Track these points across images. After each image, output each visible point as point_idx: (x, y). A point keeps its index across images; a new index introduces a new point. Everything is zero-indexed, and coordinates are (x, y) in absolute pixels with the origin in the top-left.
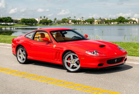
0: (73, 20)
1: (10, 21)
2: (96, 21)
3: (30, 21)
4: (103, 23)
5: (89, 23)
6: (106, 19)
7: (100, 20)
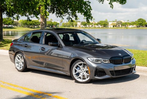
0: (82, 22)
1: (10, 23)
2: (110, 23)
3: (34, 23)
4: (119, 26)
5: (103, 26)
6: (123, 22)
7: (116, 23)
